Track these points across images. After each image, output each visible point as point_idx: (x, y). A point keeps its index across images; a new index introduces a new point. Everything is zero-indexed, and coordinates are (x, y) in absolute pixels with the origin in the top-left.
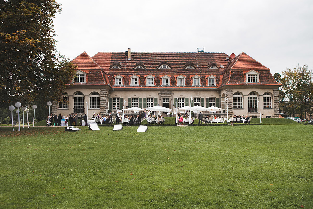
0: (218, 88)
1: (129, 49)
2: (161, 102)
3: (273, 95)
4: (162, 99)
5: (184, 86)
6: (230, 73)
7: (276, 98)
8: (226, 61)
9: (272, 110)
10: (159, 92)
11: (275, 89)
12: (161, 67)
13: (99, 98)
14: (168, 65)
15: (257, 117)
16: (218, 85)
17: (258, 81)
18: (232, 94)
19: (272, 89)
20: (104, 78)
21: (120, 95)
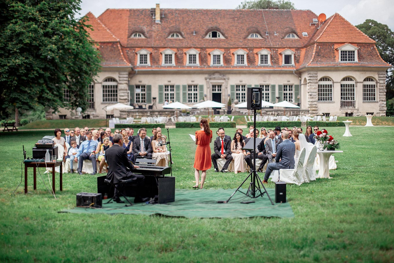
0: (297, 70)
1: (158, 5)
2: (210, 92)
3: (378, 81)
4: (211, 87)
5: (246, 67)
6: (315, 48)
7: (382, 86)
8: (312, 24)
9: (377, 104)
10: (207, 76)
11: (381, 72)
12: (208, 35)
13: (117, 87)
14: (220, 33)
15: (354, 114)
16: (297, 64)
17: (356, 60)
18: (317, 80)
19: (377, 73)
20: (123, 56)
21: (145, 80)
